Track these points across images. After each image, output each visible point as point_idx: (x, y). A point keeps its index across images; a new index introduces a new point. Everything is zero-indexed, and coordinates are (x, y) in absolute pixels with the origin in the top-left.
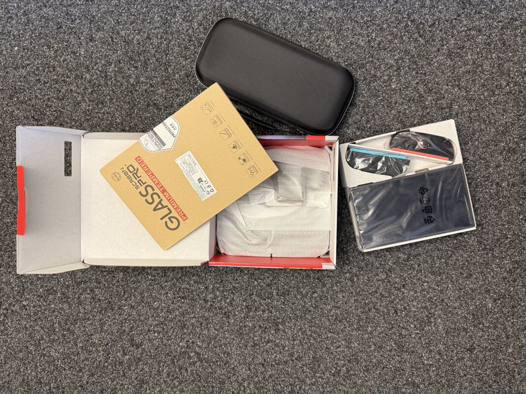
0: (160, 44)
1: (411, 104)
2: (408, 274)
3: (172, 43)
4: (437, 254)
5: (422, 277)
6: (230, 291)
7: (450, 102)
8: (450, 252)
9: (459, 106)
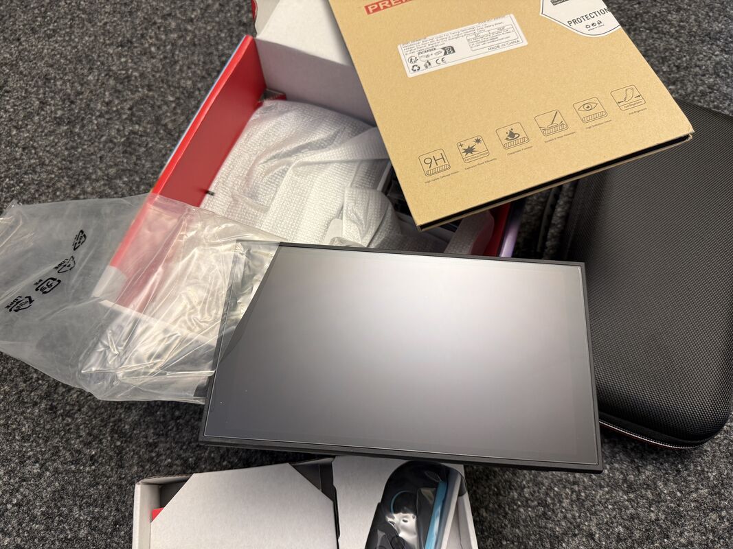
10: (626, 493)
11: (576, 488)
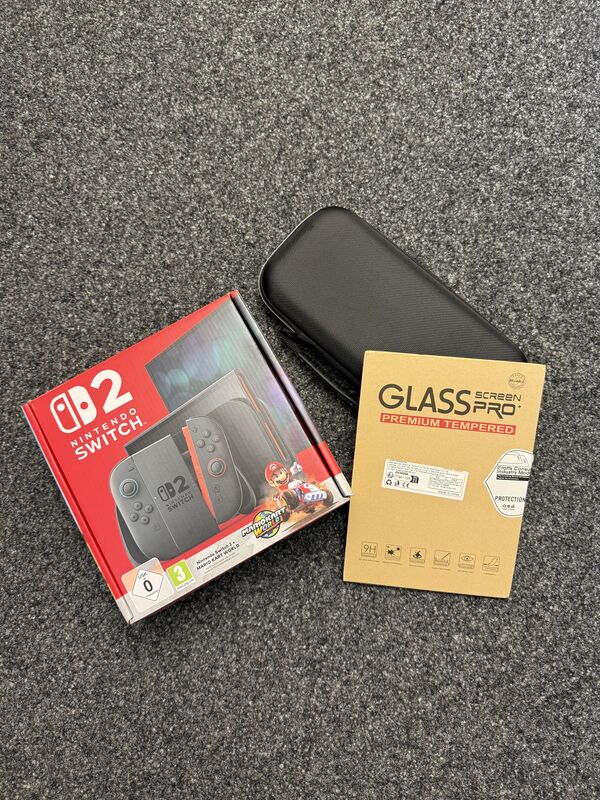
0: (557, 219)
1: (420, 669)
2: (103, 634)
3: (559, 240)
4: (135, 693)
5: (95, 660)
6: (109, 307)
7: (420, 745)
8: (135, 717)
9: (410, 763)
10: (485, 654)
11: (450, 653)
